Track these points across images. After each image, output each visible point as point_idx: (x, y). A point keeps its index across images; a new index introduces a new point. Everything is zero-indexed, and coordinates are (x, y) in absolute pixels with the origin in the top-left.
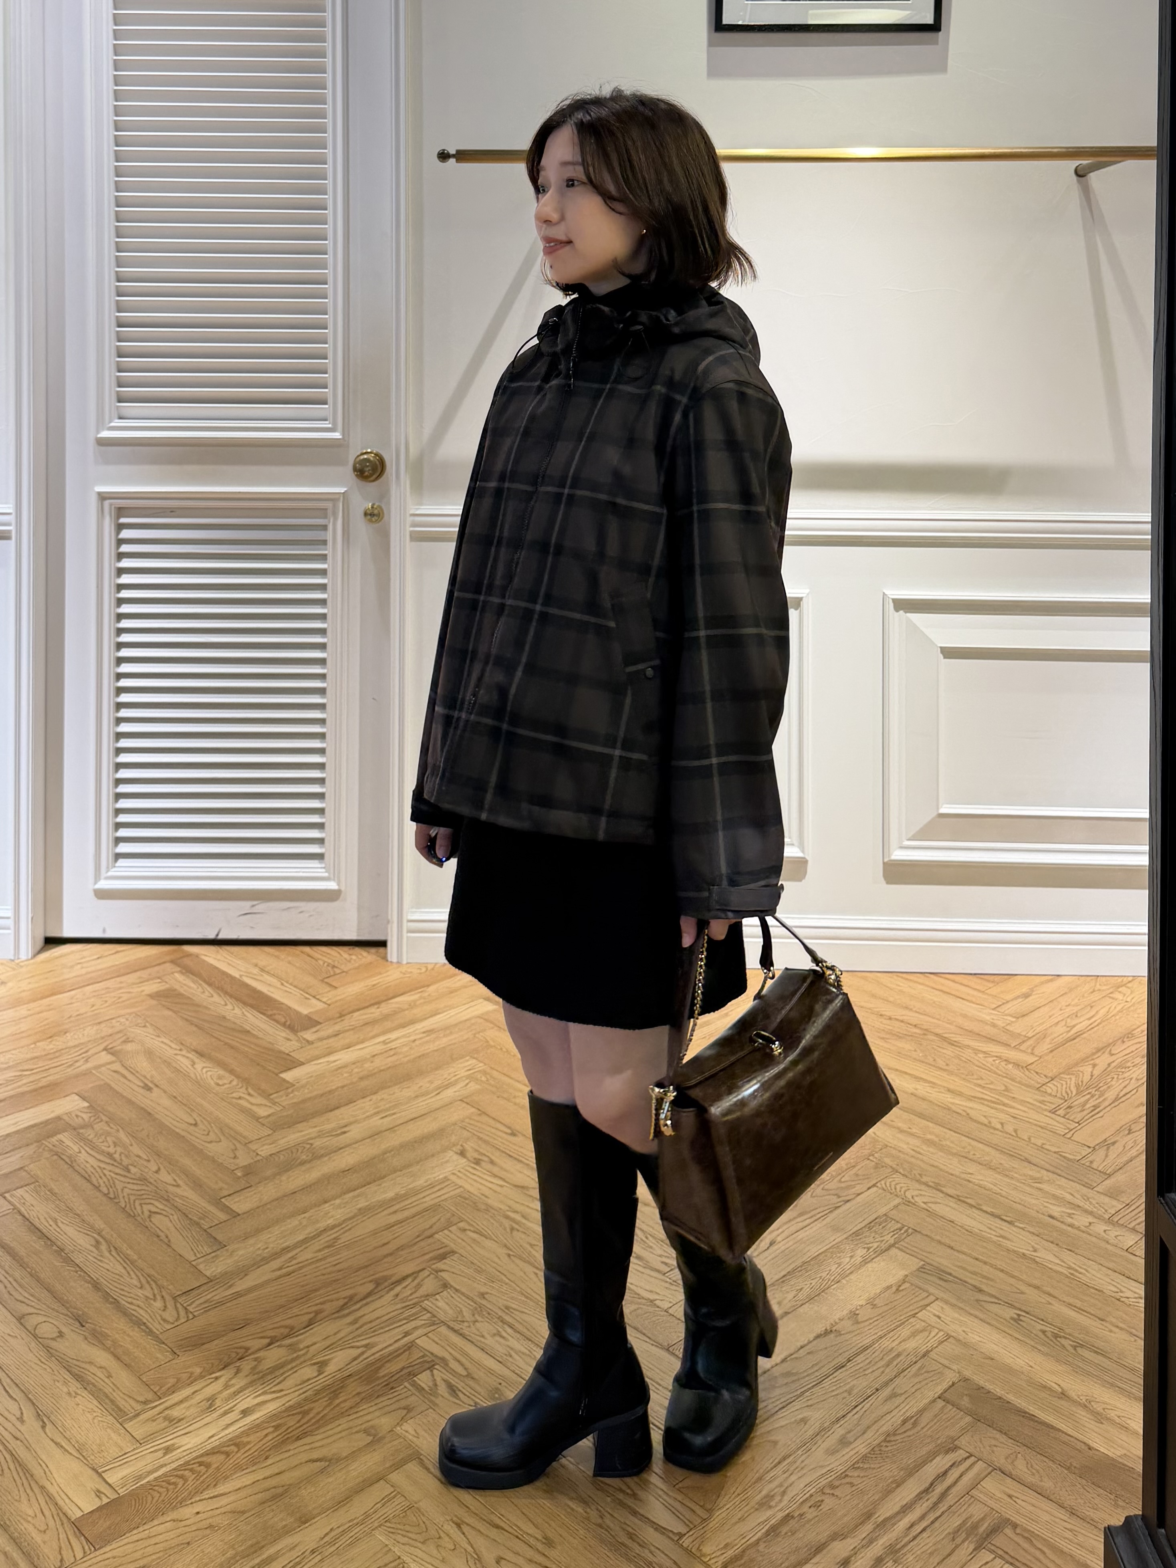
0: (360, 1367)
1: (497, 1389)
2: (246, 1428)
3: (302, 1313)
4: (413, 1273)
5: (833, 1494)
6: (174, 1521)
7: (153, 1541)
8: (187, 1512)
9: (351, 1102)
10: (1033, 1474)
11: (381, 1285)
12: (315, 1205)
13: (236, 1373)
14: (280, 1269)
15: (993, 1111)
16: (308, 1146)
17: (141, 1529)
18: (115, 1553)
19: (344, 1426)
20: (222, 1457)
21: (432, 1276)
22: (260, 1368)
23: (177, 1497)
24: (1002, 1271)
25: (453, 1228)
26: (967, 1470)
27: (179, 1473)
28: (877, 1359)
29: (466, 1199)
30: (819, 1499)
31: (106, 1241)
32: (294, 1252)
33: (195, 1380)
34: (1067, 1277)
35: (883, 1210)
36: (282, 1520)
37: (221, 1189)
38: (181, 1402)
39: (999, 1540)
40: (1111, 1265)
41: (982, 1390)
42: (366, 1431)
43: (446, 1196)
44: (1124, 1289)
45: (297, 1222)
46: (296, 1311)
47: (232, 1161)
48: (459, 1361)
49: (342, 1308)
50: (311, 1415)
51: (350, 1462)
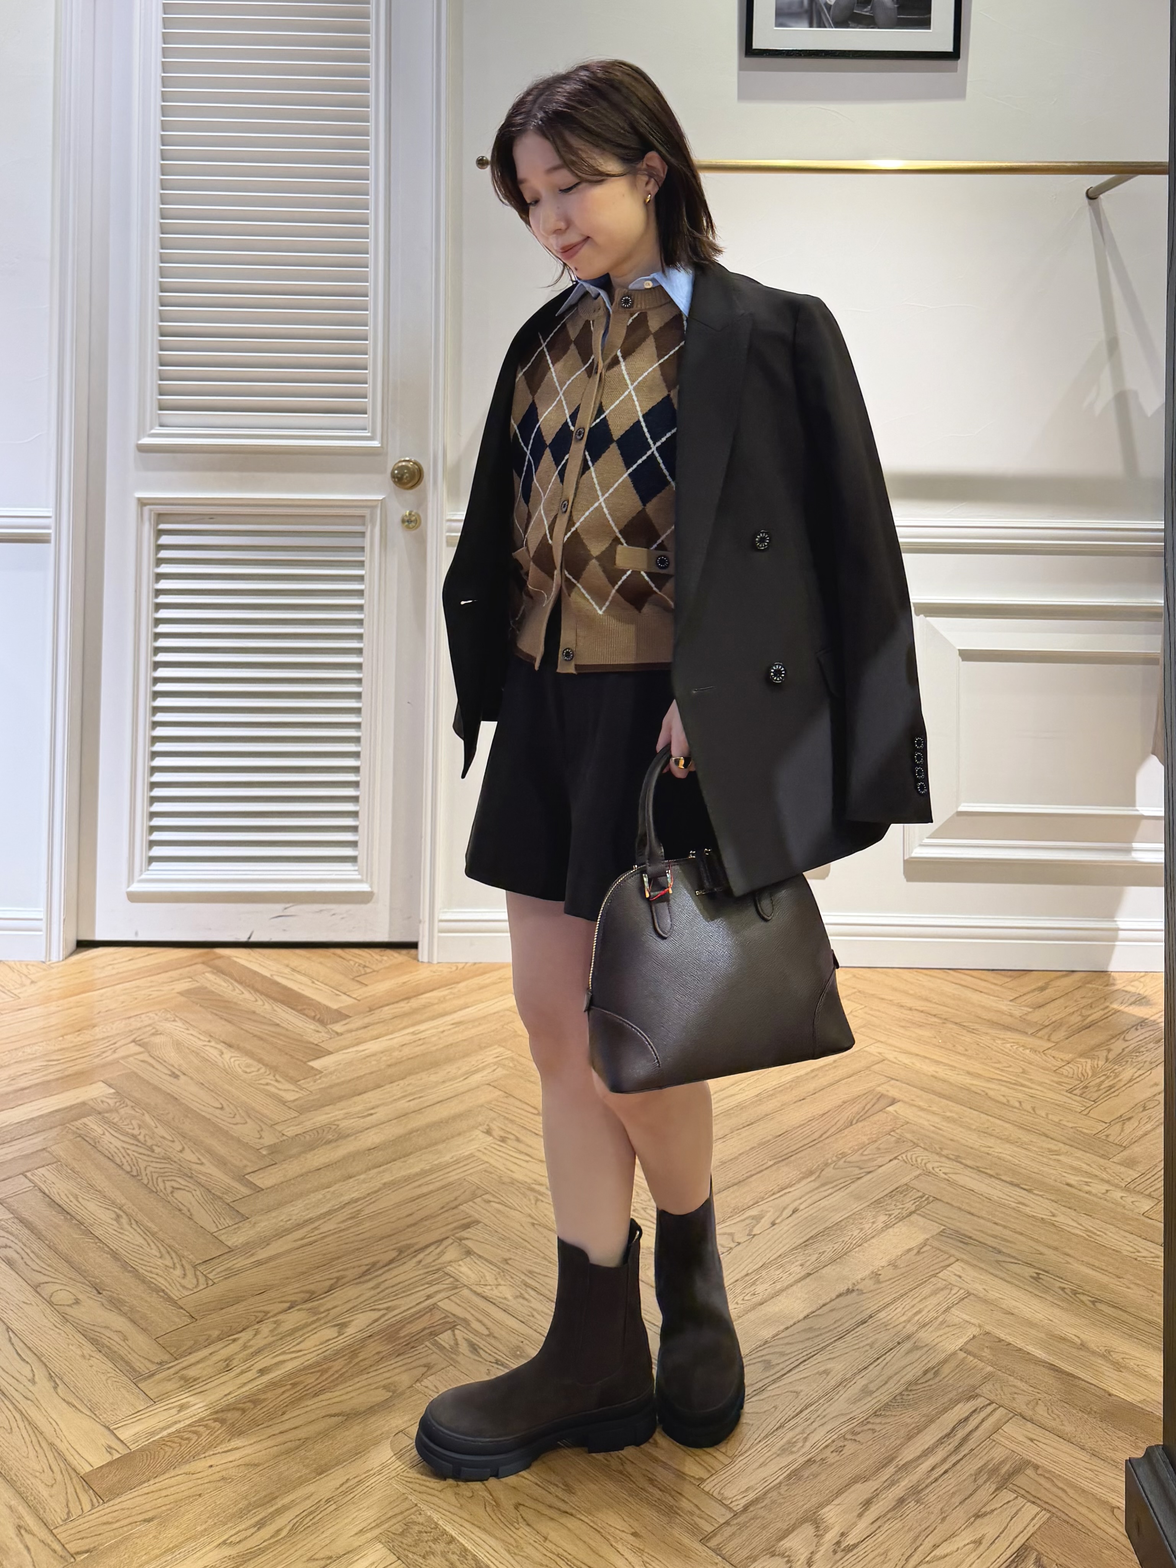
0: (380, 1328)
1: (518, 1347)
2: (263, 1385)
3: (323, 1279)
4: (436, 1242)
5: (855, 1440)
6: (186, 1474)
7: (164, 1493)
8: (200, 1465)
9: (379, 1086)
10: (1055, 1420)
11: (403, 1253)
12: (339, 1181)
13: (255, 1335)
14: (302, 1239)
15: (1011, 1091)
16: (334, 1127)
17: (151, 1482)
18: (124, 1505)
19: (364, 1383)
20: (237, 1414)
21: (456, 1244)
22: (280, 1330)
23: (190, 1452)
24: (1022, 1234)
25: (478, 1200)
26: (989, 1415)
27: (193, 1429)
28: (899, 1315)
29: (491, 1173)
30: (842, 1444)
31: (127, 1215)
32: (316, 1224)
33: (213, 1342)
34: (1085, 1239)
35: (905, 1180)
36: (297, 1471)
37: (246, 1166)
38: (198, 1362)
39: (1020, 1480)
40: (1127, 1228)
41: (1003, 1343)
42: (384, 1387)
43: (471, 1171)
44: (1141, 1250)
45: (321, 1196)
46: (317, 1277)
47: (257, 1141)
48: (480, 1322)
49: (364, 1274)
50: (330, 1373)
51: (368, 1416)
